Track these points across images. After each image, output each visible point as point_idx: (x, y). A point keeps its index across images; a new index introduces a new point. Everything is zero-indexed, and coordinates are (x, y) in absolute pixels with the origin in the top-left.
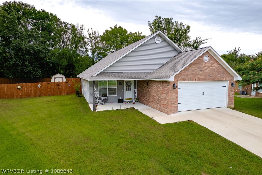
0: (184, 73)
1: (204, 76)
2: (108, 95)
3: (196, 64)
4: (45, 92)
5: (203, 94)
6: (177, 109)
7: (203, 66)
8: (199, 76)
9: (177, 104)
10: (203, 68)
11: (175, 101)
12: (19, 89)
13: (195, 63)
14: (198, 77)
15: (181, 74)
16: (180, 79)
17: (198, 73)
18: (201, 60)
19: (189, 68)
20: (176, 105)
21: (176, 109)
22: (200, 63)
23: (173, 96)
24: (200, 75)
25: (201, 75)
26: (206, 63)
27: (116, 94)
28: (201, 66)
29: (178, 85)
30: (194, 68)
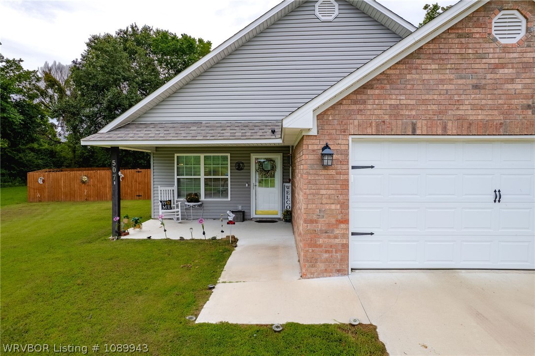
0: (379, 97)
1: (496, 112)
2: (202, 198)
3: (444, 57)
4: (132, 191)
5: (498, 197)
6: (345, 259)
7: (487, 66)
8: (465, 110)
9: (345, 236)
10: (489, 76)
11: (333, 221)
12: (84, 182)
13: (443, 51)
14: (460, 119)
15: (364, 102)
16: (359, 125)
17: (456, 98)
18: (478, 36)
19: (408, 77)
20: (337, 241)
21: (339, 255)
22: (470, 51)
23: (324, 201)
24: (469, 107)
25: (474, 107)
26: (506, 49)
27: (227, 196)
28: (477, 66)
29: (346, 153)
30: (435, 77)
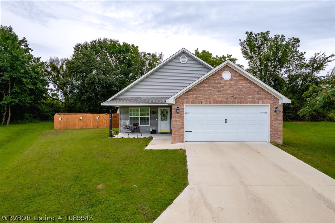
0: (192, 94)
1: (224, 98)
2: (139, 125)
3: (210, 83)
4: (103, 124)
5: (226, 121)
6: (183, 138)
7: (221, 86)
8: (215, 98)
9: (183, 132)
10: (222, 88)
11: (180, 128)
12: (80, 120)
13: (209, 81)
14: (214, 100)
15: (188, 95)
16: (187, 102)
17: (213, 94)
18: (218, 78)
19: (200, 88)
20: (181, 133)
21: (181, 137)
22: (217, 82)
23: (177, 122)
24: (217, 97)
25: (218, 97)
26: (226, 81)
27: (149, 124)
28: (219, 86)
29: (183, 109)
30: (207, 88)
